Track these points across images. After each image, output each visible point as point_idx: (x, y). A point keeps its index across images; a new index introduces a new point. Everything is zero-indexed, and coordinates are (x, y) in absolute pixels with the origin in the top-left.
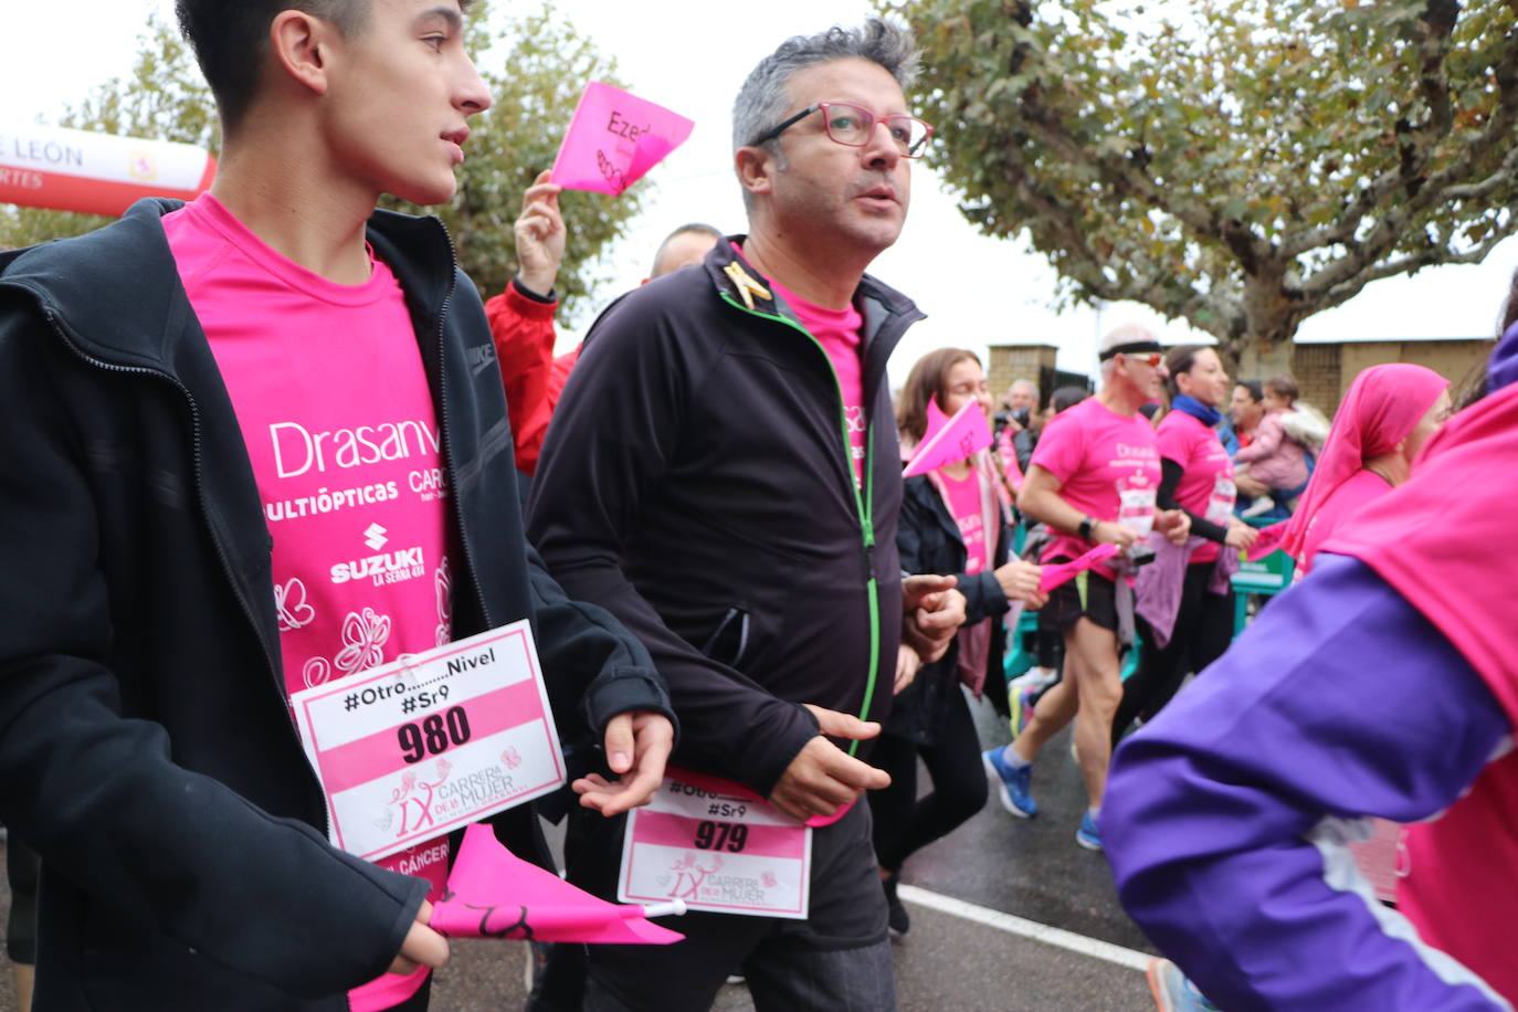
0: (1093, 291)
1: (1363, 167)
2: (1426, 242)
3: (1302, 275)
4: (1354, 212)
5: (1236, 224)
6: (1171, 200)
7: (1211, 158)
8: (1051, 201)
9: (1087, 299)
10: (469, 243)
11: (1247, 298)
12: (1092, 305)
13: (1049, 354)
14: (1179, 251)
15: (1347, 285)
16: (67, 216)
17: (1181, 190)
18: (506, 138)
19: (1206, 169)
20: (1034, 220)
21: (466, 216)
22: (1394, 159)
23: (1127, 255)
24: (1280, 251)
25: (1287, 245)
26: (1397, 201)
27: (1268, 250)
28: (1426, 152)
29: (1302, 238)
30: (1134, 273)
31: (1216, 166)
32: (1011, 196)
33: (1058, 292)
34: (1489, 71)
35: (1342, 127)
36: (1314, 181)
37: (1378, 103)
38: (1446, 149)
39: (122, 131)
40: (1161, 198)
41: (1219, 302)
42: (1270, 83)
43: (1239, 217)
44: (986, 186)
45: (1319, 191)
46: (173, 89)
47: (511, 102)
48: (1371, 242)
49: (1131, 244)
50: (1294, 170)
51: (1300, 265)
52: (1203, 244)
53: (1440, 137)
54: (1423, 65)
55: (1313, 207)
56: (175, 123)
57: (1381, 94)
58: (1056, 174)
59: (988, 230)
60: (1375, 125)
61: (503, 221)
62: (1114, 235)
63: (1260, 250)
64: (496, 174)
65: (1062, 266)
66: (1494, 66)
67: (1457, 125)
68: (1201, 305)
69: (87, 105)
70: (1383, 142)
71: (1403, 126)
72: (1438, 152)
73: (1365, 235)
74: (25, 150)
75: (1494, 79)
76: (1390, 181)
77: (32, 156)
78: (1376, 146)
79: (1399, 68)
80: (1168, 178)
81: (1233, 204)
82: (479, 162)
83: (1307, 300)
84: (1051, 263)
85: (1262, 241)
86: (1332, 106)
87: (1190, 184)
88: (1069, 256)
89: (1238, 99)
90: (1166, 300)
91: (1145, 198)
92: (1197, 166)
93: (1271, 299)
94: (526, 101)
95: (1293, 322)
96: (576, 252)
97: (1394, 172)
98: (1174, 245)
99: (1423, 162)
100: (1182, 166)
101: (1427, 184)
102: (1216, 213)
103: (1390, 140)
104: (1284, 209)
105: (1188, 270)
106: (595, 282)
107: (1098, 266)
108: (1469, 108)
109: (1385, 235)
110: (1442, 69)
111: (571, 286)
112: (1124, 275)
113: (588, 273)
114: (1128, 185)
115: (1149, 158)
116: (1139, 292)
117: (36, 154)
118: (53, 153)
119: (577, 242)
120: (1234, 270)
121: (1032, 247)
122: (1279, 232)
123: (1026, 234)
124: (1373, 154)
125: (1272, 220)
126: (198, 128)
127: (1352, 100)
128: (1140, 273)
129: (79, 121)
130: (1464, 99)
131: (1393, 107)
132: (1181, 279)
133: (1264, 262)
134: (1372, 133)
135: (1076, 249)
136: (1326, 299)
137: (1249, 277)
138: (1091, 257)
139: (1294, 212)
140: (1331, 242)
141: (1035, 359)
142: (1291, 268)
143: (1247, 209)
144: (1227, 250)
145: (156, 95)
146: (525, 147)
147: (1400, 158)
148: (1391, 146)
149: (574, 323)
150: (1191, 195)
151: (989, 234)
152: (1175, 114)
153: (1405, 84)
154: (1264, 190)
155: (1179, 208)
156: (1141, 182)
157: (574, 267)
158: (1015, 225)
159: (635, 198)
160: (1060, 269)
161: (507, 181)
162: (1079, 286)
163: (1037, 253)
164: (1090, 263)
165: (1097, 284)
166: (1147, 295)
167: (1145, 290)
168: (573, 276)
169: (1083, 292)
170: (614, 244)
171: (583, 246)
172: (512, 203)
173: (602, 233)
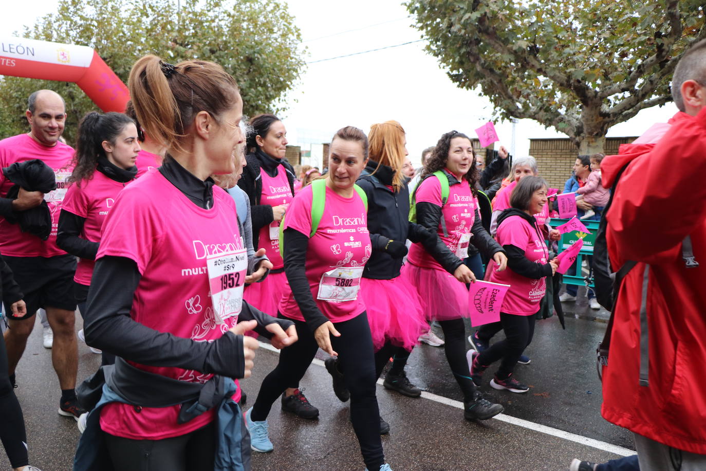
0: (511, 114)
1: (639, 55)
2: (668, 90)
3: (610, 106)
4: (634, 75)
5: (579, 81)
6: (548, 70)
7: (567, 50)
8: (492, 71)
9: (508, 118)
11: (583, 117)
12: (511, 120)
14: (552, 95)
15: (631, 111)
16: (29, 79)
17: (553, 66)
18: (236, 42)
19: (564, 55)
20: (483, 81)
22: (654, 50)
24: (599, 94)
25: (603, 92)
26: (655, 71)
27: (594, 94)
28: (669, 47)
29: (610, 88)
30: (530, 105)
31: (569, 54)
32: (473, 69)
33: (494, 114)
34: (700, 8)
35: (629, 36)
36: (616, 61)
37: (646, 24)
38: (678, 45)
39: (53, 40)
40: (544, 70)
41: (570, 119)
42: (595, 15)
43: (580, 79)
44: (461, 64)
45: (618, 66)
46: (77, 19)
47: (237, 25)
48: (642, 90)
49: (529, 91)
50: (606, 56)
51: (609, 101)
52: (563, 91)
53: (676, 40)
54: (668, 6)
55: (615, 74)
56: (78, 35)
57: (648, 18)
58: (494, 58)
59: (461, 85)
60: (645, 34)
62: (521, 87)
63: (590, 94)
64: (231, 59)
65: (496, 102)
66: (702, 6)
67: (684, 34)
68: (562, 120)
69: (36, 27)
70: (649, 43)
71: (658, 35)
72: (675, 47)
73: (639, 87)
74: (7, 48)
75: (702, 12)
76: (652, 61)
77: (11, 52)
78: (645, 45)
79: (657, 6)
80: (547, 60)
81: (578, 72)
82: (222, 53)
83: (611, 118)
84: (491, 100)
85: (591, 89)
86: (624, 26)
87: (557, 63)
88: (500, 97)
89: (580, 23)
90: (546, 118)
91: (536, 70)
92: (560, 55)
93: (594, 117)
94: (245, 25)
95: (605, 129)
96: (269, 96)
97: (653, 57)
98: (550, 91)
99: (668, 52)
100: (554, 54)
101: (669, 62)
102: (569, 77)
103: (652, 42)
104: (601, 74)
105: (556, 103)
106: (278, 110)
107: (513, 101)
108: (690, 26)
109: (649, 87)
110: (678, 7)
112: (525, 106)
113: (274, 106)
114: (528, 63)
115: (538, 50)
116: (533, 114)
117: (12, 50)
118: (20, 50)
119: (269, 92)
120: (578, 103)
121: (483, 93)
122: (598, 86)
123: (479, 86)
124: (643, 48)
125: (596, 80)
126: (89, 38)
127: (634, 23)
128: (533, 105)
129: (33, 35)
130: (687, 22)
131: (653, 26)
132: (552, 108)
133: (592, 100)
134: (643, 38)
135: (503, 94)
136: (621, 117)
137: (584, 107)
138: (510, 98)
139: (606, 76)
140: (623, 90)
142: (604, 103)
143: (584, 75)
144: (574, 94)
145: (69, 22)
146: (244, 47)
147: (656, 50)
148: (652, 44)
150: (558, 68)
151: (462, 87)
152: (550, 30)
153: (660, 15)
154: (591, 66)
155: (552, 75)
156: (534, 62)
157: (267, 103)
158: (474, 83)
159: (296, 71)
160: (495, 103)
161: (236, 63)
162: (504, 111)
163: (485, 96)
164: (510, 101)
165: (513, 110)
166: (537, 116)
167: (535, 113)
168: (267, 107)
169: (506, 114)
170: (286, 92)
171: (271, 93)
172: (238, 73)
173: (281, 87)
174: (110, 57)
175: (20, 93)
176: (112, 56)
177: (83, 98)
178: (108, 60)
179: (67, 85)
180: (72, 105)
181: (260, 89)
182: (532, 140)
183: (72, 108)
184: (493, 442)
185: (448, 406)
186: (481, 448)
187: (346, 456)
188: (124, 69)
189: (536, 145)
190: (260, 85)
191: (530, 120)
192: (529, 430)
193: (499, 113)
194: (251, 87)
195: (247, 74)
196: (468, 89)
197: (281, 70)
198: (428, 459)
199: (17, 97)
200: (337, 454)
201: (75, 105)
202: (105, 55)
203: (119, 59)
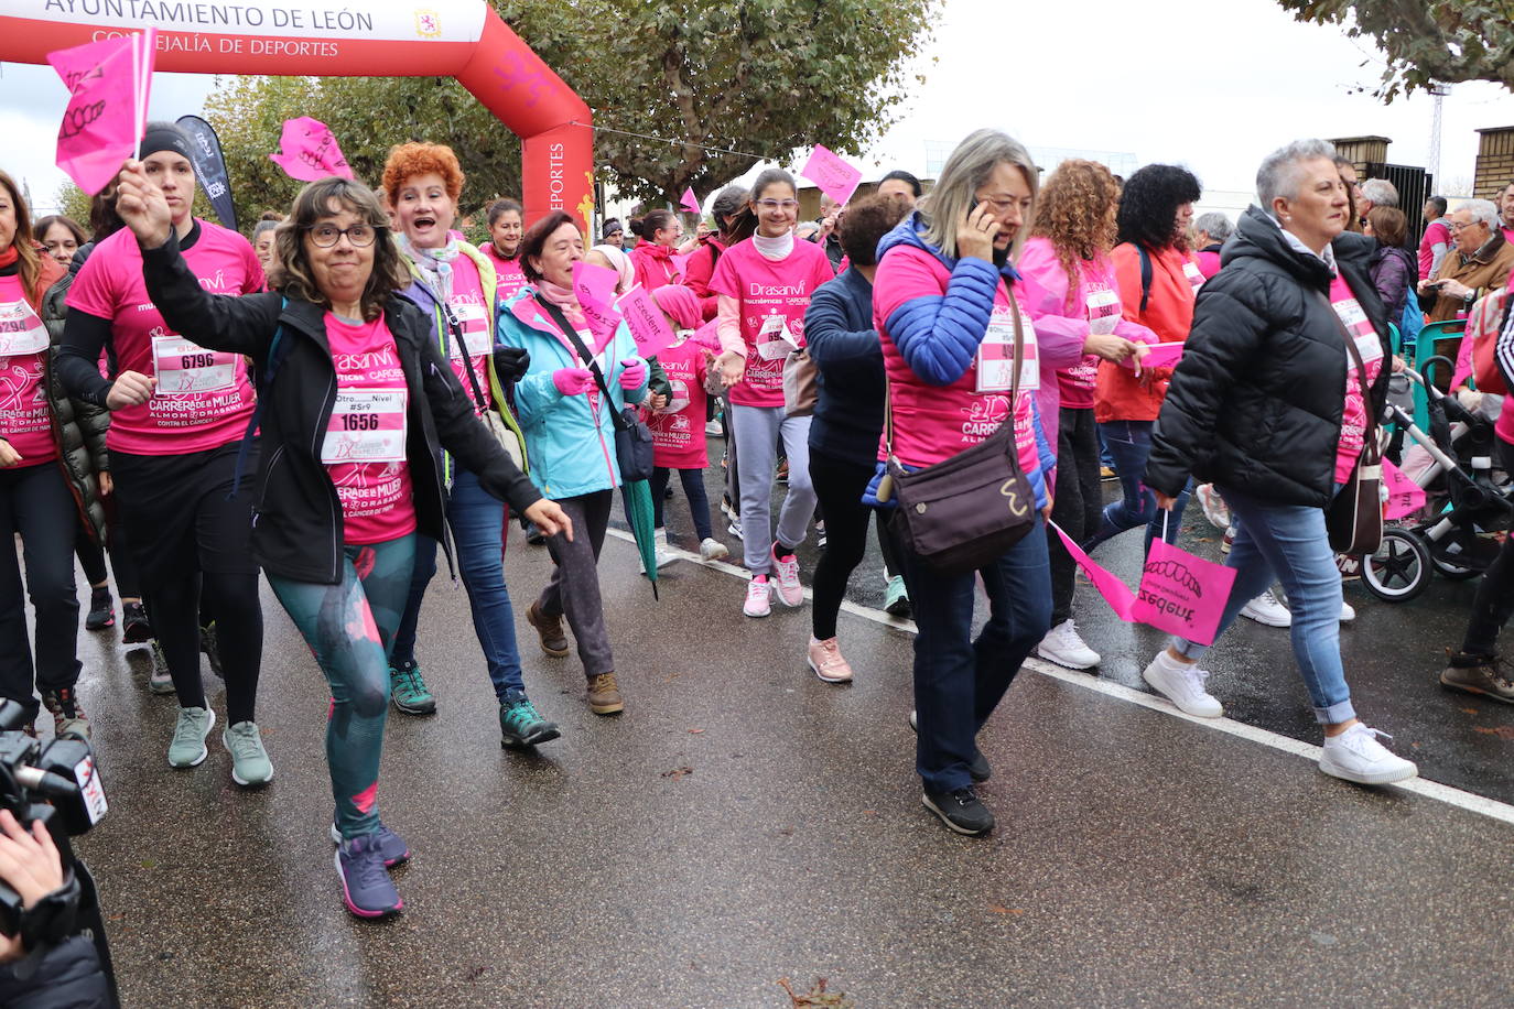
0: (1431, 73)
9: (1424, 84)
10: (750, 71)
12: (1430, 88)
13: (1377, 148)
16: (366, 79)
21: (745, 44)
23: (1477, 25)
30: (1485, 44)
33: (1387, 76)
49: (1485, 10)
59: (1306, 14)
61: (782, 47)
65: (1394, 49)
74: (321, 21)
77: (328, 27)
84: (1381, 44)
88: (1403, 32)
96: (860, 73)
106: (882, 102)
107: (1439, 41)
111: (856, 108)
112: (1473, 50)
113: (873, 94)
116: (1491, 67)
117: (331, 24)
118: (346, 21)
119: (862, 63)
121: (1359, 29)
123: (1351, 11)
128: (1490, 46)
135: (1413, 25)
138: (1432, 32)
141: (1360, 154)
149: (862, 147)
151: (1307, 19)
157: (859, 88)
158: (1338, 5)
159: (918, 12)
160: (1391, 50)
161: (786, 6)
162: (1415, 67)
163: (1363, 35)
164: (1429, 40)
165: (1437, 63)
166: (1501, 70)
167: (1497, 65)
168: (858, 98)
169: (1420, 74)
170: (899, 62)
171: (866, 66)
172: (791, 26)
173: (886, 50)
174: (521, 17)
175: (350, 109)
176: (525, 13)
177: (472, 107)
178: (516, 23)
179: (439, 84)
180: (451, 124)
181: (841, 58)
182: (1485, 133)
183: (451, 131)
184: (1372, 833)
185: (1269, 750)
186: (1343, 845)
187: (1039, 849)
188: (551, 38)
189: (1497, 145)
190: (841, 49)
191: (1483, 83)
192: (1462, 810)
193: (1400, 72)
194: (820, 55)
195: (811, 28)
196: (1321, 23)
197: (886, 12)
198: (1222, 863)
199: (345, 119)
200: (1019, 845)
201: (455, 124)
202: (509, 12)
203: (539, 18)
